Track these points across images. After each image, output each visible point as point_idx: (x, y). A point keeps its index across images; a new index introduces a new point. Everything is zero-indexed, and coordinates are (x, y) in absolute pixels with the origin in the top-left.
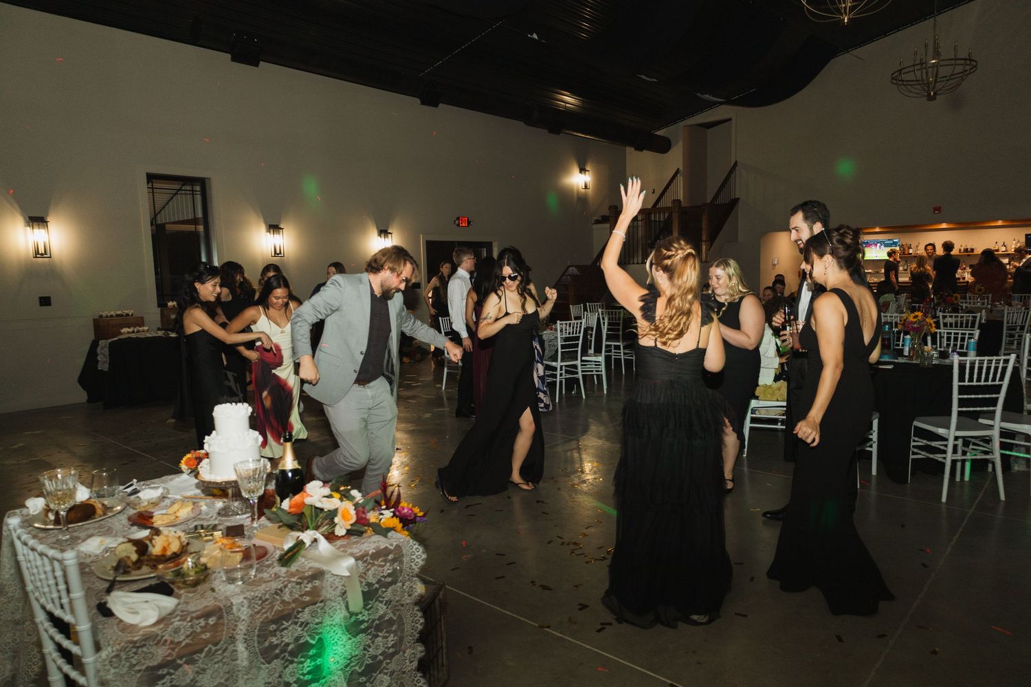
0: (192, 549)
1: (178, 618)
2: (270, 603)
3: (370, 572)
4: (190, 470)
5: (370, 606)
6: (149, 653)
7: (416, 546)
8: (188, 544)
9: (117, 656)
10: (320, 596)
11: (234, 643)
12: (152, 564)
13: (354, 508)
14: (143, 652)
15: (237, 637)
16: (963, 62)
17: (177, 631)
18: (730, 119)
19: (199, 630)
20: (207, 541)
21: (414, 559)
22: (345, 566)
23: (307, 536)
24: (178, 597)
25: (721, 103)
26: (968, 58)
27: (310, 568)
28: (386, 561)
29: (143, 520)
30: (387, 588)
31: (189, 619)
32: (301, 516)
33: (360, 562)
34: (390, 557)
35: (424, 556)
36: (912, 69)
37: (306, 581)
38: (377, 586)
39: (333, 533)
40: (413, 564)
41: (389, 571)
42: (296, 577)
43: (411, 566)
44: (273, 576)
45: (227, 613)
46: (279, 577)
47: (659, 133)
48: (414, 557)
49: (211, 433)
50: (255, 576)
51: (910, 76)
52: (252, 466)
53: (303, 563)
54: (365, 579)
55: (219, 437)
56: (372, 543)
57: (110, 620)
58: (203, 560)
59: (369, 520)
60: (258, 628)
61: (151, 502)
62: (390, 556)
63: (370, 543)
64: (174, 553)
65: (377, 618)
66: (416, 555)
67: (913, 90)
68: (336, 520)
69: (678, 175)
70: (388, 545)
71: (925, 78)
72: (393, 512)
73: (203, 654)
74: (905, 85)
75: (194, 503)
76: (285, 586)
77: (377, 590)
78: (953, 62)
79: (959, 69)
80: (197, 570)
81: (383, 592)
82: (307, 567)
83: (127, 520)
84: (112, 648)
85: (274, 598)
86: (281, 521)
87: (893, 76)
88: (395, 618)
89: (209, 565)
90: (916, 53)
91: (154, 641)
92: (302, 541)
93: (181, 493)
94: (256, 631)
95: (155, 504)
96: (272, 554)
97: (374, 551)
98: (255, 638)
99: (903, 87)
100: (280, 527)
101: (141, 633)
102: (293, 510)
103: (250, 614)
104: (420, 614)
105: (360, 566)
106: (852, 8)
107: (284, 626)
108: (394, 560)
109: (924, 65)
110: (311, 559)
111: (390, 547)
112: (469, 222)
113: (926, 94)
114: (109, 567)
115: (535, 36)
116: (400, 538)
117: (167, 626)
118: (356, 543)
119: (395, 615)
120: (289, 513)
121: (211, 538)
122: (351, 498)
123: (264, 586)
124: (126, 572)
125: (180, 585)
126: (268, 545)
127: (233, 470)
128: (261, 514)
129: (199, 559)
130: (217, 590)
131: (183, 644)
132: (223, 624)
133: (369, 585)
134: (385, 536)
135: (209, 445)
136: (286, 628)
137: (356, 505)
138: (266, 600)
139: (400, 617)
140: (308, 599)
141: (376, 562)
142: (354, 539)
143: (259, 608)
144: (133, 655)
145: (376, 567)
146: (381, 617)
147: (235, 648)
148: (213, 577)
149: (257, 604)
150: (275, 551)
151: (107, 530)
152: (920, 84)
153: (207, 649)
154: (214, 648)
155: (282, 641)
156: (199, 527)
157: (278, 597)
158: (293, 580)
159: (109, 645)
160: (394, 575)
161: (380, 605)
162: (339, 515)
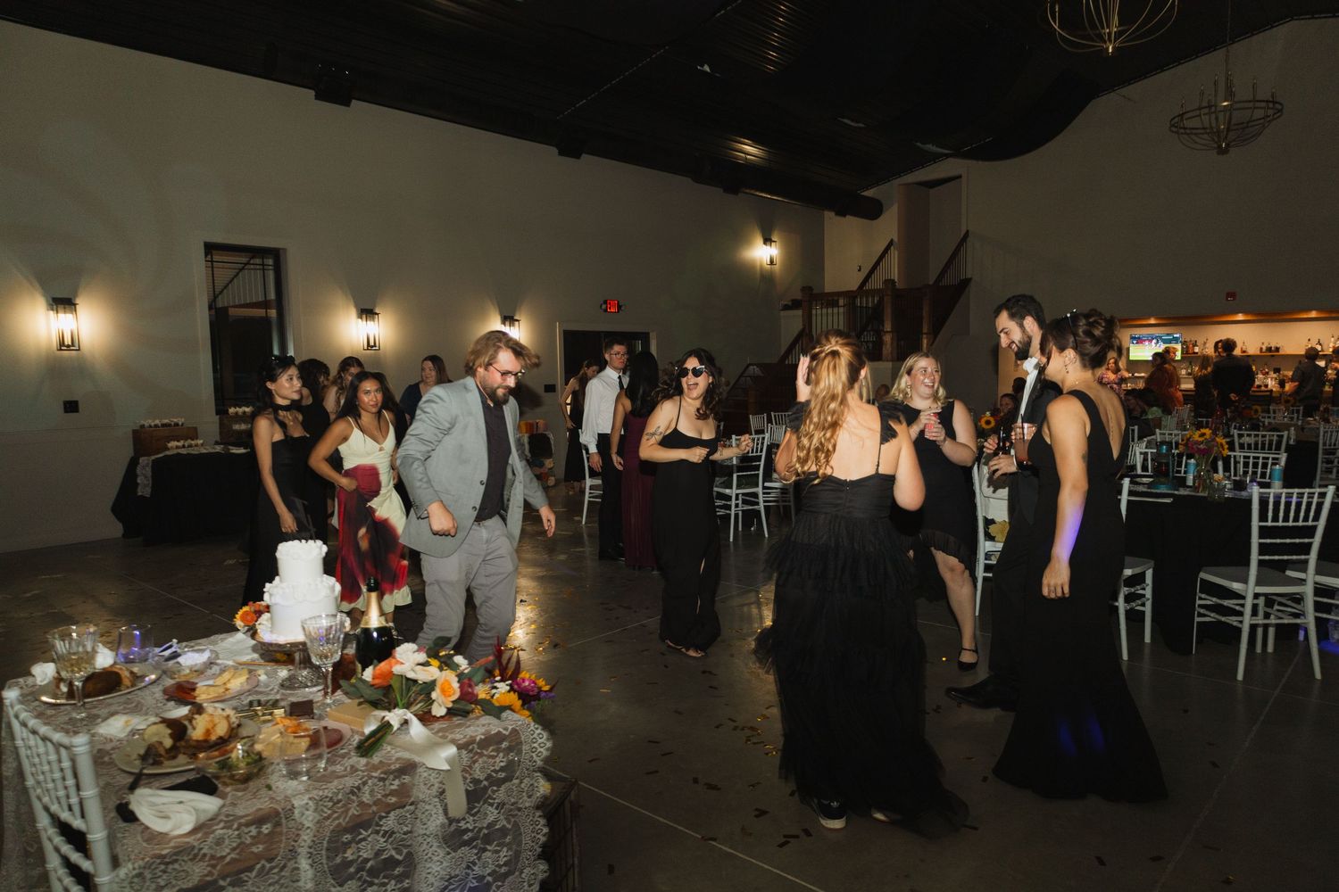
0: (244, 732)
1: (222, 825)
2: (344, 805)
3: (477, 765)
4: (246, 628)
5: (475, 810)
6: (183, 871)
7: (539, 731)
8: (239, 726)
9: (140, 875)
10: (409, 797)
11: (296, 858)
12: (190, 753)
13: (457, 679)
14: (174, 869)
15: (300, 850)
16: (1263, 104)
17: (219, 842)
18: (960, 177)
19: (249, 841)
20: (265, 722)
21: (536, 748)
22: (443, 757)
23: (394, 717)
24: (223, 796)
25: (947, 156)
26: (1271, 99)
27: (398, 759)
28: (498, 751)
29: (183, 692)
30: (499, 786)
31: (235, 826)
32: (388, 689)
33: (464, 752)
34: (504, 745)
35: (549, 744)
36: (1198, 112)
37: (391, 777)
38: (485, 783)
39: (430, 712)
40: (534, 755)
41: (502, 764)
42: (379, 771)
43: (532, 757)
44: (348, 769)
45: (287, 818)
46: (357, 770)
47: (867, 193)
48: (535, 745)
49: (274, 579)
50: (325, 769)
51: (1195, 123)
52: (325, 623)
53: (389, 753)
54: (471, 774)
55: (284, 585)
56: (480, 727)
57: (132, 827)
58: (258, 747)
59: (477, 696)
60: (327, 839)
61: (193, 669)
62: (505, 743)
63: (478, 726)
64: (221, 738)
65: (485, 826)
66: (539, 743)
67: (1198, 140)
68: (434, 695)
69: (892, 248)
70: (501, 730)
71: (1214, 125)
72: (510, 685)
73: (254, 873)
74: (1188, 134)
75: (250, 672)
76: (365, 783)
77: (486, 788)
78: (1251, 105)
79: (1259, 114)
80: (250, 760)
81: (494, 792)
82: (394, 758)
83: (161, 694)
84: (133, 864)
85: (349, 798)
86: (362, 696)
87: (1173, 123)
88: (509, 826)
89: (265, 754)
90: (1202, 93)
91: (189, 854)
92: (388, 722)
93: (234, 658)
94: (325, 842)
95: (200, 672)
96: (349, 739)
97: (483, 737)
98: (324, 852)
99: (1186, 136)
100: (360, 704)
101: (172, 844)
102: (377, 681)
103: (316, 820)
104: (543, 821)
105: (463, 756)
106: (1119, 34)
107: (361, 837)
108: (510, 749)
109: (1213, 109)
110: (399, 747)
111: (504, 732)
112: (619, 307)
113: (1216, 145)
114: (135, 756)
115: (707, 68)
116: (518, 719)
117: (207, 834)
118: (459, 726)
119: (509, 822)
120: (373, 685)
121: (269, 717)
122: (454, 667)
123: (336, 782)
124: (157, 763)
125: (228, 781)
126: (344, 728)
127: (300, 629)
128: (336, 687)
129: (252, 745)
130: (274, 788)
131: (228, 859)
132: (281, 834)
133: (476, 782)
134: (499, 718)
135: (271, 595)
136: (364, 839)
137: (460, 676)
138: (339, 801)
139: (516, 825)
140: (394, 800)
141: (485, 752)
142: (456, 720)
143: (329, 812)
144: (160, 874)
145: (485, 758)
146: (490, 826)
147: (297, 865)
148: (270, 770)
149: (325, 806)
150: (352, 736)
151: (136, 706)
152: (1208, 134)
153: (258, 866)
154: (268, 866)
155: (360, 856)
156: (255, 703)
157: (354, 798)
158: (374, 774)
159: (129, 860)
160: (510, 768)
161: (490, 808)
162: (438, 689)
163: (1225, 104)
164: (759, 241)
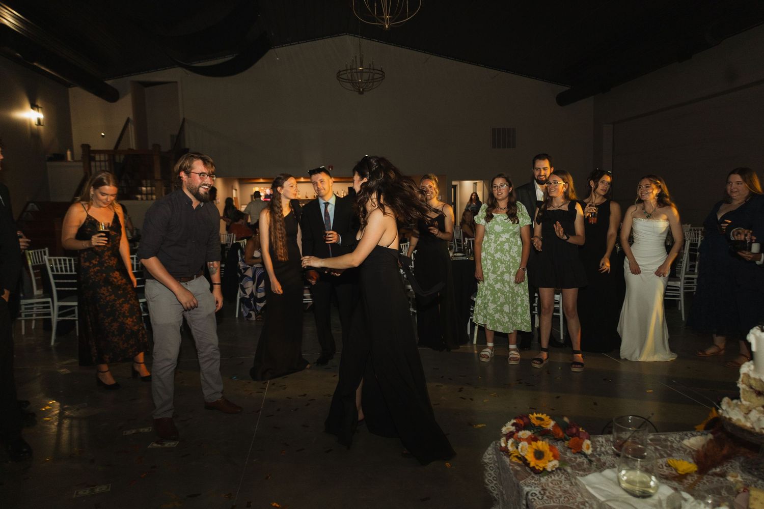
18: (176, 82)
69: (129, 124)
99: (343, 83)
113: (357, 90)
163: (361, 69)
164: (28, 106)
